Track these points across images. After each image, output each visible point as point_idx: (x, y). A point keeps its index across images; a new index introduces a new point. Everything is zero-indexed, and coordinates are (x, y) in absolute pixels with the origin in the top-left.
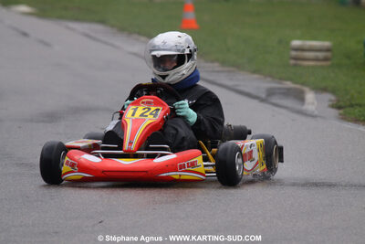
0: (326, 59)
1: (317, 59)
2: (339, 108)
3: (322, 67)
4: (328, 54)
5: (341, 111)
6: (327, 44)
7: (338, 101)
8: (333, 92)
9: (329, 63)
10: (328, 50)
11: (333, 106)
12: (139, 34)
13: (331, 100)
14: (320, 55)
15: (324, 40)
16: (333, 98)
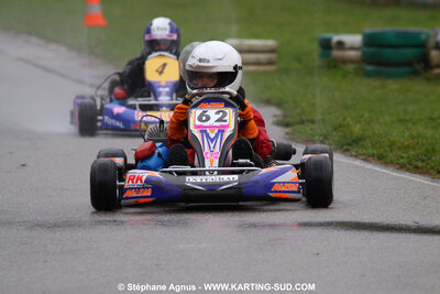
0: (270, 63)
1: (258, 63)
2: (287, 125)
3: (265, 73)
4: (273, 56)
5: (289, 130)
6: (270, 43)
7: (285, 116)
8: (279, 105)
9: (273, 68)
10: (272, 51)
11: (278, 124)
12: (29, 33)
13: (275, 116)
14: (263, 57)
15: (267, 38)
16: (278, 112)
